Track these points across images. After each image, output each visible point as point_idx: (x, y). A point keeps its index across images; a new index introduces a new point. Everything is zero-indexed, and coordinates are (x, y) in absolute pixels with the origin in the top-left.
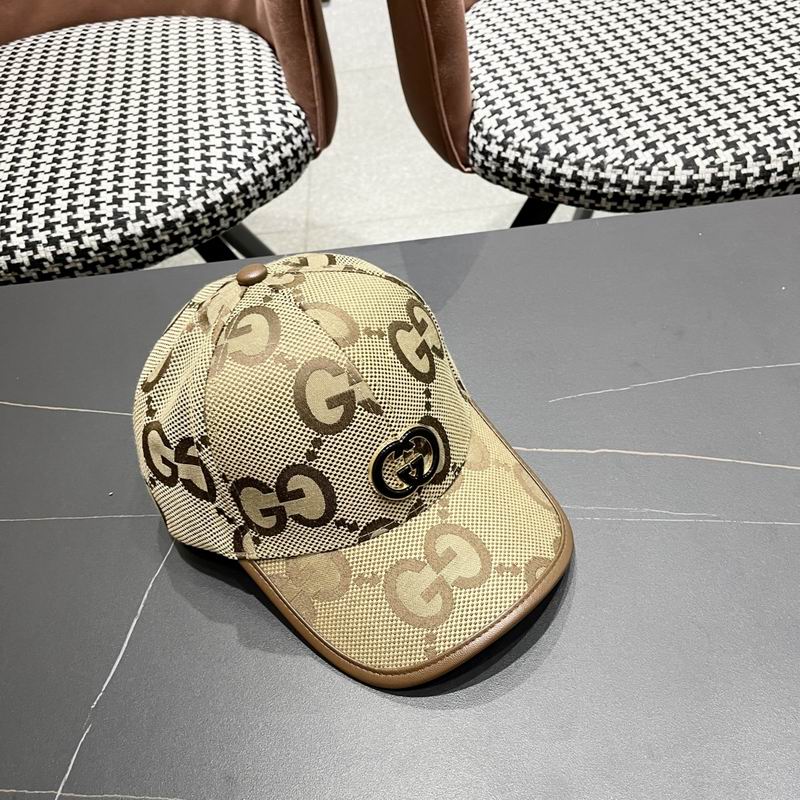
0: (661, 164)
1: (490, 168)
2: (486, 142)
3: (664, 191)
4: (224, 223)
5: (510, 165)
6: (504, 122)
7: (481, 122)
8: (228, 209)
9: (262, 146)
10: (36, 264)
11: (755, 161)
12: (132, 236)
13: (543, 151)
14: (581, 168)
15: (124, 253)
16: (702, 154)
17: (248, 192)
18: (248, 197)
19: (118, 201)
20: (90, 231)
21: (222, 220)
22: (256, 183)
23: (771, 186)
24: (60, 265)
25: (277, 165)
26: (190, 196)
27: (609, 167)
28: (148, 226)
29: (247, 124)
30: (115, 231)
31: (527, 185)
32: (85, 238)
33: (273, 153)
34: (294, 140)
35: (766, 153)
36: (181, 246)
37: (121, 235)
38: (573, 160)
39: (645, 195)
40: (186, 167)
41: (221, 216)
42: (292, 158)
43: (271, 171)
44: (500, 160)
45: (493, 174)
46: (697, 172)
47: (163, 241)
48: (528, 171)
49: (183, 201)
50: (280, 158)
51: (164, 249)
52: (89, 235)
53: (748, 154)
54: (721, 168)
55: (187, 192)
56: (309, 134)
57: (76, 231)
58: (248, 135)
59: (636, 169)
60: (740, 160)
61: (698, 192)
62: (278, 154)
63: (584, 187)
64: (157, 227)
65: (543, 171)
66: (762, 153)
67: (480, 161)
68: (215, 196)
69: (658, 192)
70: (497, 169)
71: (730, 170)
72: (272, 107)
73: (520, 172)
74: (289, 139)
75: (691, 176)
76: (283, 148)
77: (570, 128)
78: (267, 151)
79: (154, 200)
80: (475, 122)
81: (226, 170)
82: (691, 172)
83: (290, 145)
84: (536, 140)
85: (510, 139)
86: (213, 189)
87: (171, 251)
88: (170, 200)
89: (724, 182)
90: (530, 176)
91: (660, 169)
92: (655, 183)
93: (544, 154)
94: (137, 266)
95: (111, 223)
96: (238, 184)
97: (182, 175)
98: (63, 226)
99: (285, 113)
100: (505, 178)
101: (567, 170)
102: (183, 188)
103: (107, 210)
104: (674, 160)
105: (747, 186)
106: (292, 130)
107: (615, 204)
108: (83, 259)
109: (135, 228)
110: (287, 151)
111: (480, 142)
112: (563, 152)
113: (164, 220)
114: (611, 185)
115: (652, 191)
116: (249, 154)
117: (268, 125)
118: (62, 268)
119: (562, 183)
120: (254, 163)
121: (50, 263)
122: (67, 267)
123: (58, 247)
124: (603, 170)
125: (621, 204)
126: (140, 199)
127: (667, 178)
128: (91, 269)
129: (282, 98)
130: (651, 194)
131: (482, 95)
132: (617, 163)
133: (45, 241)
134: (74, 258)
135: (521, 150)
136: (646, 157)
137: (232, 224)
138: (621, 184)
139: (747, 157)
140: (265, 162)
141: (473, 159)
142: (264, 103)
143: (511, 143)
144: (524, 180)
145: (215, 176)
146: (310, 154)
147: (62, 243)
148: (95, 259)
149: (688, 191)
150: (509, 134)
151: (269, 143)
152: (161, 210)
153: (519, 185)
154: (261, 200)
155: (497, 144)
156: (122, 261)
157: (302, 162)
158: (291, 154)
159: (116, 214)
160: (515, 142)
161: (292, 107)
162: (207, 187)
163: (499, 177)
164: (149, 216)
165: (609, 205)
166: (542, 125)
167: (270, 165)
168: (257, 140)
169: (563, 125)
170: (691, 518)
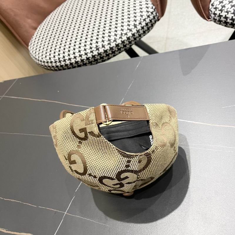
1: (216, 19)
2: (215, 10)
4: (128, 46)
5: (223, 18)
6: (222, 2)
7: (213, 3)
8: (129, 41)
9: (139, 20)
10: (77, 62)
12: (101, 53)
15: (99, 58)
19: (97, 42)
20: (90, 52)
22: (138, 32)
24: (83, 62)
25: (144, 26)
26: (117, 39)
28: (105, 49)
29: (135, 13)
30: (96, 51)
31: (230, 24)
32: (88, 54)
33: (143, 22)
34: (150, 16)
36: (115, 54)
37: (98, 53)
40: (116, 29)
41: (126, 44)
42: (150, 23)
43: (143, 28)
44: (220, 16)
47: (110, 53)
48: (230, 20)
49: (115, 41)
51: (110, 56)
55: (116, 38)
56: (156, 14)
57: (86, 52)
58: (136, 17)
62: (145, 22)
64: (108, 49)
67: (213, 17)
68: (124, 38)
70: (219, 19)
72: (144, 6)
73: (227, 20)
74: (148, 16)
76: (146, 20)
78: (141, 21)
79: (107, 41)
80: (211, 3)
81: (128, 29)
83: (149, 19)
85: (223, 8)
86: (124, 36)
87: (112, 56)
88: (111, 41)
90: (231, 21)
94: (103, 61)
95: (95, 49)
96: (132, 34)
97: (115, 32)
98: (83, 51)
99: (148, 8)
100: (222, 23)
103: (94, 45)
106: (150, 13)
108: (88, 60)
109: (101, 50)
110: (148, 20)
111: (213, 10)
113: (110, 47)
116: (135, 23)
117: (142, 13)
120: (137, 26)
121: (80, 62)
126: (103, 41)
128: (91, 63)
129: (147, 3)
133: (79, 56)
134: (86, 60)
135: (227, 12)
140: (140, 25)
141: (211, 16)
142: (141, 5)
144: (229, 23)
145: (125, 32)
146: (157, 20)
147: (83, 56)
150: (223, 6)
151: (142, 19)
153: (227, 25)
154: (139, 37)
155: (219, 10)
156: (99, 60)
157: (153, 23)
158: (149, 21)
159: (97, 46)
160: (225, 9)
161: (150, 5)
162: (122, 35)
163: (220, 22)
164: (105, 46)
167: (142, 26)
168: (138, 18)
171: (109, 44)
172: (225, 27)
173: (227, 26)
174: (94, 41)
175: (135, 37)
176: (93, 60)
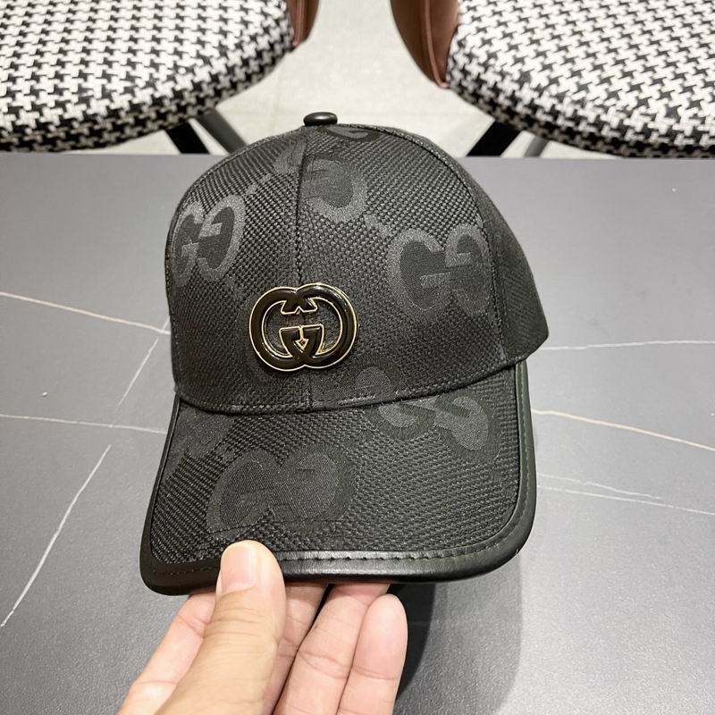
0: (643, 109)
1: (467, 88)
2: (467, 61)
3: (641, 138)
4: (191, 111)
5: (489, 89)
6: (489, 42)
7: (464, 39)
8: (197, 97)
9: (238, 34)
12: (95, 115)
13: (524, 78)
14: (561, 101)
15: (86, 131)
16: (686, 104)
17: (219, 82)
19: (83, 76)
20: (53, 104)
21: (190, 108)
22: (228, 73)
24: (19, 135)
25: (251, 57)
26: (158, 79)
27: (589, 105)
28: (113, 107)
29: (225, 9)
30: (78, 107)
31: (504, 112)
32: (46, 111)
33: (248, 43)
34: (272, 32)
36: (145, 130)
37: (84, 112)
38: (554, 93)
39: (621, 139)
40: (158, 47)
41: (188, 104)
42: (268, 51)
43: (245, 62)
44: (479, 81)
45: (470, 94)
46: (678, 122)
47: (127, 124)
48: (506, 98)
49: (151, 84)
50: (255, 49)
51: (128, 131)
52: (51, 108)
54: (703, 121)
55: (156, 76)
56: (289, 26)
57: (38, 102)
58: (225, 21)
59: (617, 111)
61: (676, 143)
62: (253, 45)
63: (560, 121)
64: (121, 109)
65: (521, 100)
67: (457, 79)
68: (184, 82)
69: (635, 138)
70: (475, 90)
71: (712, 125)
73: (497, 95)
74: (266, 30)
75: (672, 126)
76: (259, 39)
77: (555, 58)
78: (242, 41)
79: (121, 80)
80: (459, 36)
81: (199, 56)
82: (672, 121)
83: (266, 37)
84: (519, 66)
85: (492, 61)
86: (184, 75)
87: (135, 134)
88: (137, 81)
89: (704, 136)
90: (507, 103)
91: (642, 114)
92: (633, 128)
93: (524, 82)
94: (98, 145)
95: (75, 99)
96: (210, 73)
97: (153, 56)
98: (25, 95)
100: (481, 100)
101: (546, 102)
102: (152, 70)
103: (71, 84)
104: (658, 107)
106: (270, 22)
107: (589, 143)
108: (43, 132)
109: (98, 107)
110: (263, 42)
111: (462, 60)
112: (545, 83)
113: (130, 101)
114: (589, 124)
115: (629, 136)
116: (224, 42)
117: (247, 13)
118: (20, 140)
119: (540, 115)
120: (228, 52)
121: (9, 133)
122: (26, 139)
123: (18, 117)
124: (583, 107)
125: (595, 143)
126: (106, 76)
127: (647, 124)
128: (51, 144)
130: (627, 138)
131: (469, 9)
132: (598, 102)
133: (5, 109)
134: (33, 130)
135: (503, 75)
136: (629, 100)
137: (200, 113)
138: (599, 124)
140: (239, 52)
141: (451, 75)
144: (500, 106)
145: (187, 61)
146: (287, 48)
147: (22, 113)
148: (56, 134)
149: (666, 141)
150: (492, 56)
151: (246, 32)
153: (494, 109)
154: (232, 91)
155: (479, 64)
156: (83, 139)
157: (278, 56)
158: (267, 47)
159: (81, 90)
160: (497, 65)
162: (177, 72)
163: (475, 98)
164: (114, 95)
165: (583, 143)
166: (527, 51)
167: (245, 56)
168: (234, 28)
169: (548, 54)
170: (631, 497)
171: (128, 90)
174: (71, 70)
175: (219, 87)
176: (62, 135)
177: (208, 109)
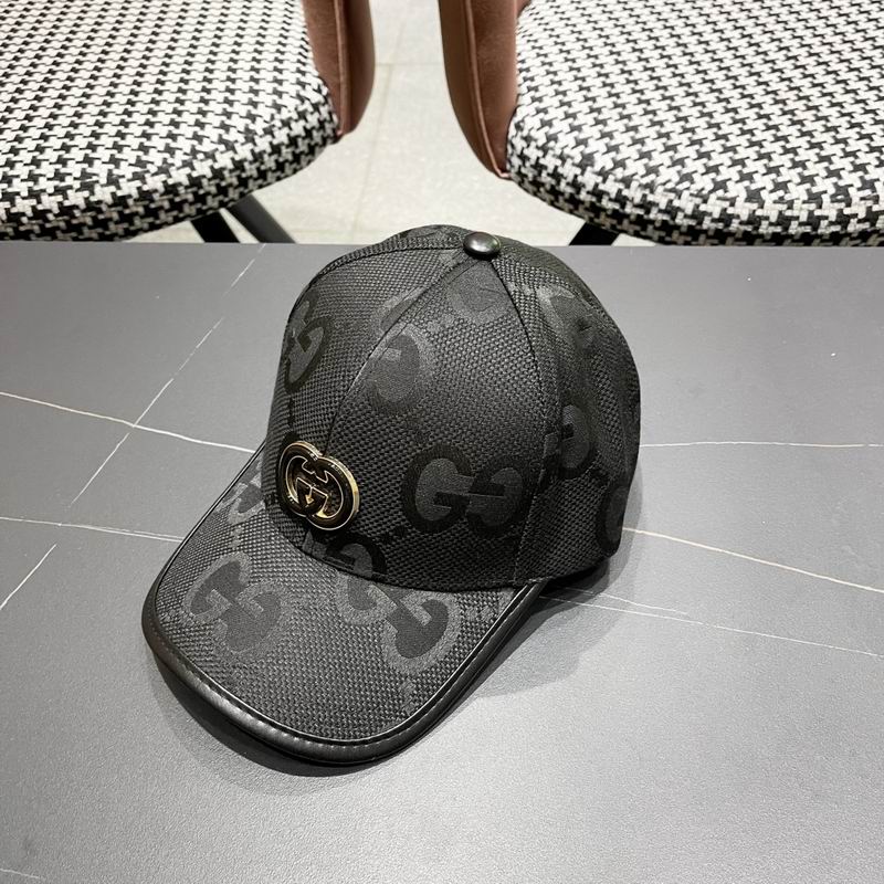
0: (720, 193)
1: (526, 176)
2: (525, 145)
3: (720, 226)
4: (212, 202)
5: (548, 175)
6: (549, 123)
7: (523, 121)
8: (218, 186)
9: (268, 119)
11: (832, 202)
12: (100, 202)
13: (586, 162)
14: (628, 186)
15: (89, 221)
16: (770, 186)
17: (243, 170)
18: (244, 175)
19: (89, 161)
20: (51, 190)
21: (209, 199)
22: (255, 160)
23: (849, 235)
24: (14, 225)
25: (282, 144)
26: (173, 165)
27: (660, 189)
28: (119, 193)
29: (256, 92)
30: (79, 194)
31: (566, 201)
32: (44, 198)
33: (280, 129)
34: (309, 117)
35: (847, 194)
36: (158, 222)
37: (86, 199)
38: (620, 176)
39: (698, 227)
40: (175, 131)
41: (208, 193)
42: (304, 138)
43: (276, 149)
44: (539, 167)
45: (530, 183)
46: (762, 207)
47: (137, 213)
48: (568, 184)
49: (164, 169)
50: (288, 135)
51: (138, 222)
52: (50, 195)
53: (825, 192)
54: (791, 205)
55: (170, 161)
56: (330, 113)
57: (36, 188)
58: (255, 104)
59: (691, 195)
60: (815, 198)
61: (761, 231)
62: (286, 130)
63: (628, 209)
64: (130, 196)
65: (584, 186)
66: (842, 194)
67: (516, 167)
68: (203, 168)
69: (713, 226)
70: (535, 177)
71: (801, 209)
72: (290, 76)
73: (558, 183)
74: (302, 115)
75: (754, 211)
76: (293, 125)
77: (622, 139)
78: (274, 126)
79: (130, 165)
80: (516, 119)
81: (221, 141)
82: (755, 206)
83: (302, 123)
84: (582, 148)
85: (552, 144)
86: (202, 160)
87: (146, 226)
88: (149, 166)
89: (793, 223)
90: (569, 190)
91: (719, 198)
92: (710, 214)
93: (587, 165)
94: (103, 238)
95: (77, 185)
96: (233, 159)
97: (169, 141)
98: (22, 180)
99: (303, 85)
100: (542, 189)
101: (611, 187)
102: (167, 155)
103: (74, 169)
104: (737, 190)
105: (819, 231)
106: (307, 106)
107: (663, 234)
108: (40, 221)
109: (103, 194)
110: (298, 128)
111: (519, 144)
112: (609, 165)
113: (139, 188)
114: (660, 211)
115: (707, 223)
116: (252, 127)
117: (280, 97)
118: (16, 230)
119: (605, 203)
120: (256, 137)
122: (22, 228)
123: (13, 205)
124: (652, 192)
125: (669, 235)
126: (115, 161)
127: (725, 209)
128: (49, 233)
129: (303, 68)
130: (705, 227)
131: (529, 89)
132: (669, 186)
134: (30, 219)
135: (563, 158)
136: (705, 183)
138: (671, 211)
139: (823, 196)
140: (269, 138)
141: (510, 162)
142: (280, 71)
143: (552, 149)
144: (562, 194)
145: (207, 146)
146: (328, 137)
147: (18, 200)
148: (55, 224)
149: (749, 228)
150: (552, 138)
151: (277, 116)
152: (136, 176)
153: (557, 200)
154: (260, 182)
155: (537, 147)
156: (86, 230)
157: (316, 144)
158: (303, 133)
159: (84, 174)
160: (556, 148)
161: (313, 79)
162: (195, 158)
163: (535, 187)
164: (122, 181)
165: (656, 235)
166: (591, 132)
167: (275, 142)
168: (264, 112)
169: (615, 134)
170: (655, 612)
172: (551, 208)
173: (556, 204)
177: (232, 200)
